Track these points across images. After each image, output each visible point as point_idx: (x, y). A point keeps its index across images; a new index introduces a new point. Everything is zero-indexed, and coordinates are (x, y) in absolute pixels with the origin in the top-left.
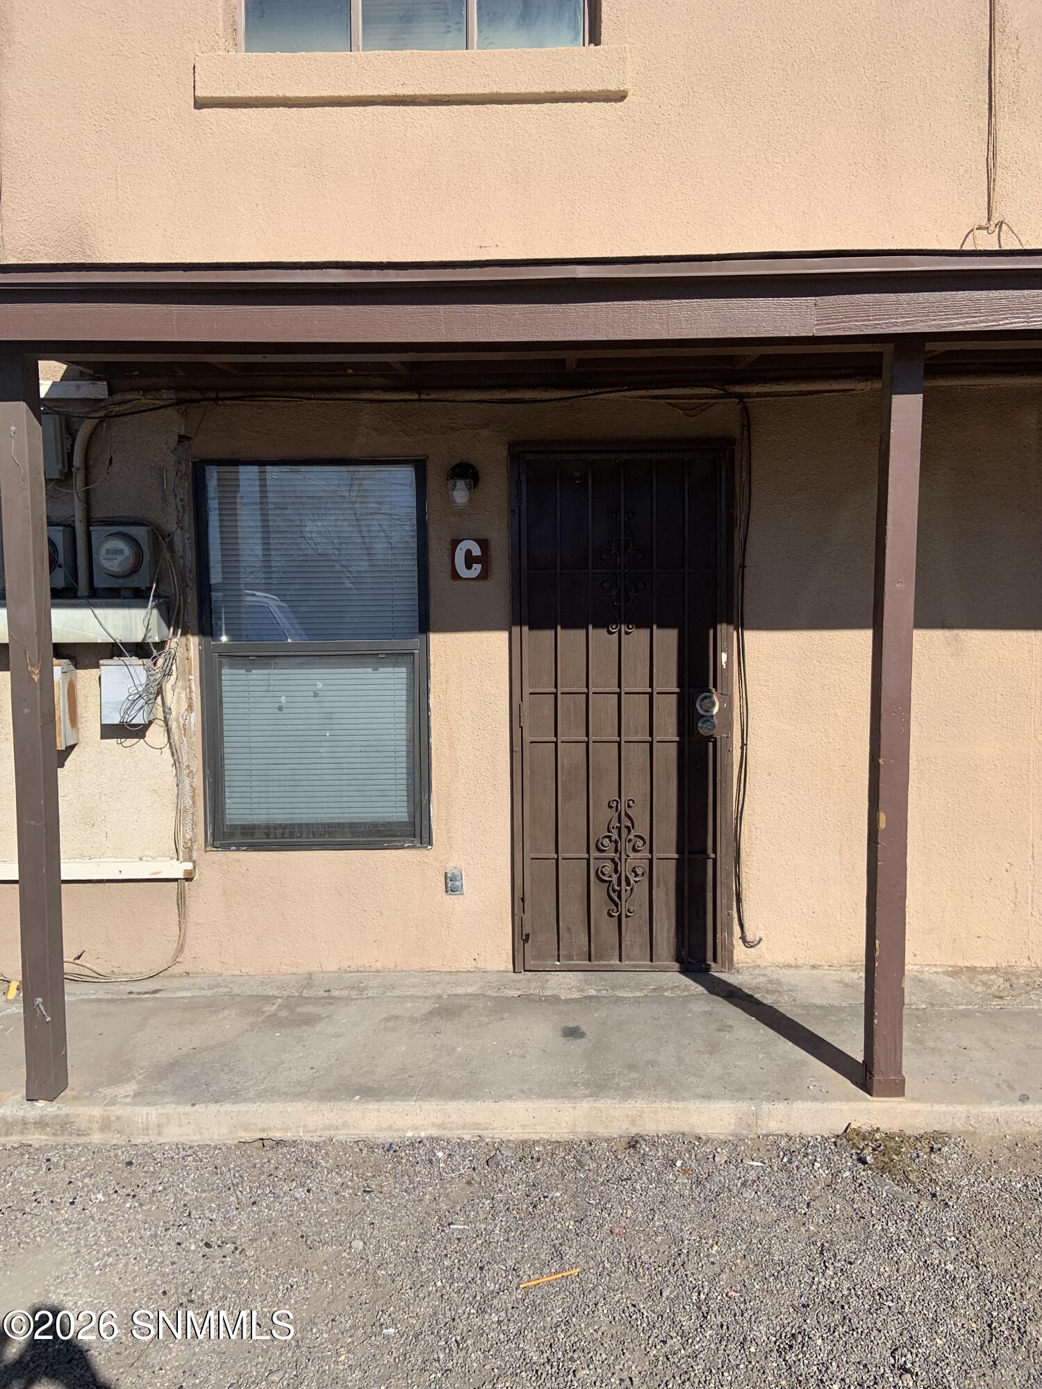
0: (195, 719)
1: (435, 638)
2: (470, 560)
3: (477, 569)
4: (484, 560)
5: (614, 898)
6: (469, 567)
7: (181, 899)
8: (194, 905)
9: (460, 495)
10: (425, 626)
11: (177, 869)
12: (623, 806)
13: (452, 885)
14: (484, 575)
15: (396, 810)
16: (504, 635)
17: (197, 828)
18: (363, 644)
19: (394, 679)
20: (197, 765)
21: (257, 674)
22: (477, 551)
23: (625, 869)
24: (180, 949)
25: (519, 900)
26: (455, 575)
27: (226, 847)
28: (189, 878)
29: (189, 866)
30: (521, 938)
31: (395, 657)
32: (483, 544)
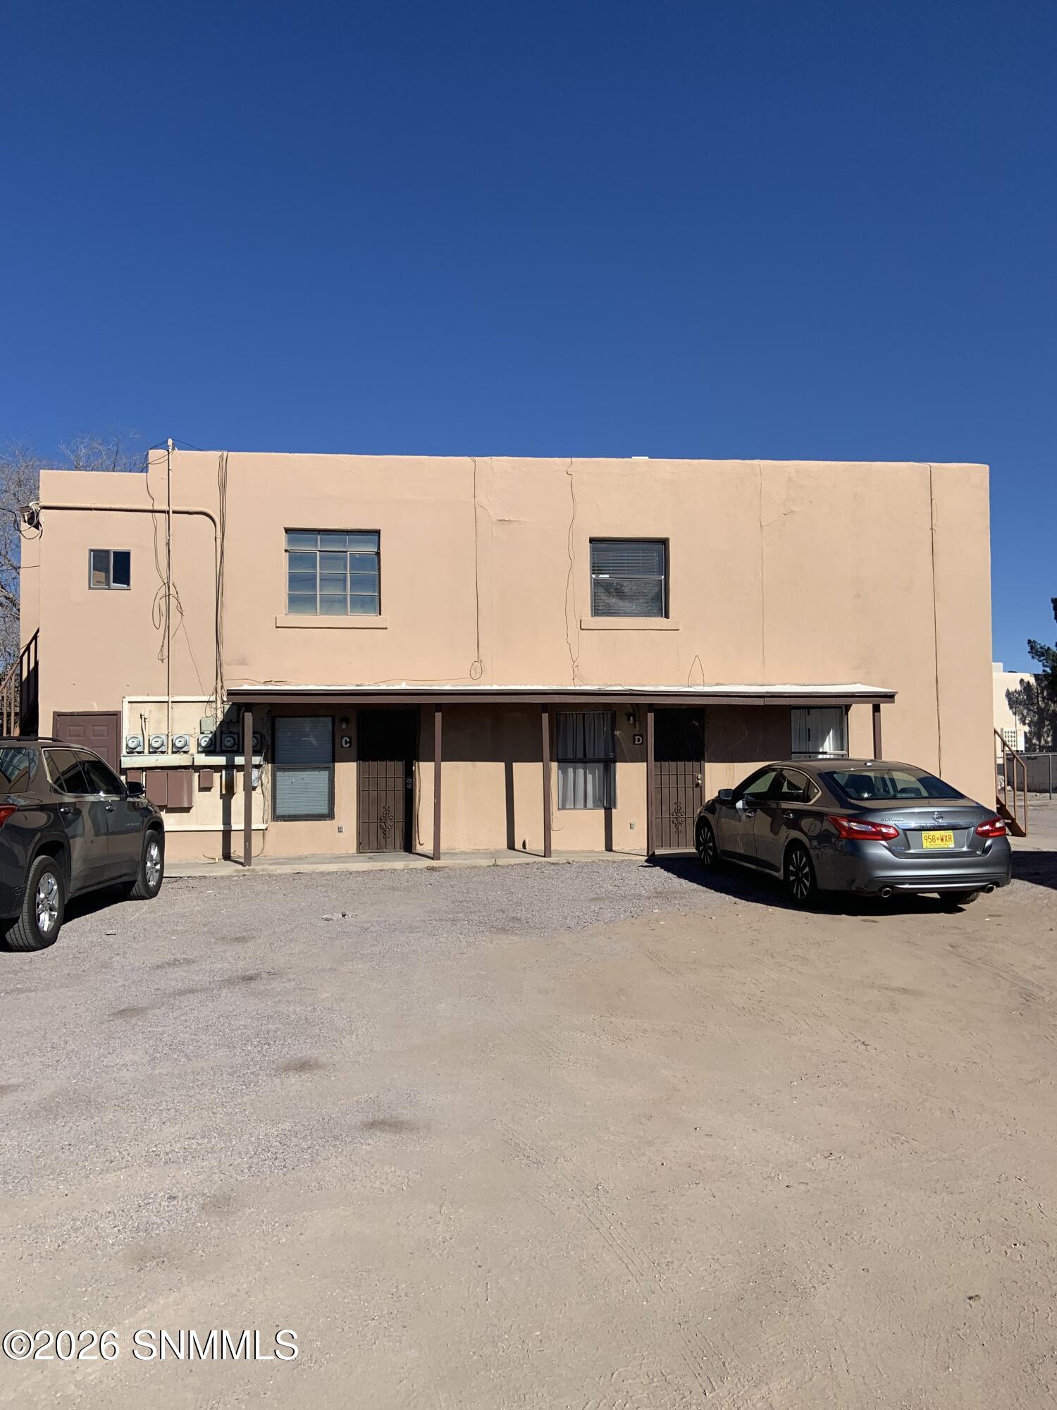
0: (269, 786)
1: (336, 764)
2: (346, 742)
3: (348, 745)
4: (350, 742)
5: (384, 832)
6: (346, 744)
7: (264, 834)
8: (267, 837)
9: (344, 726)
10: (334, 761)
11: (263, 827)
12: (387, 808)
13: (340, 830)
14: (350, 746)
15: (325, 811)
16: (355, 763)
17: (269, 815)
18: (317, 765)
19: (324, 775)
20: (270, 798)
21: (286, 773)
22: (348, 740)
23: (387, 824)
24: (263, 849)
25: (358, 833)
26: (342, 747)
27: (277, 821)
28: (266, 830)
29: (267, 825)
30: (359, 843)
31: (325, 769)
32: (350, 738)
